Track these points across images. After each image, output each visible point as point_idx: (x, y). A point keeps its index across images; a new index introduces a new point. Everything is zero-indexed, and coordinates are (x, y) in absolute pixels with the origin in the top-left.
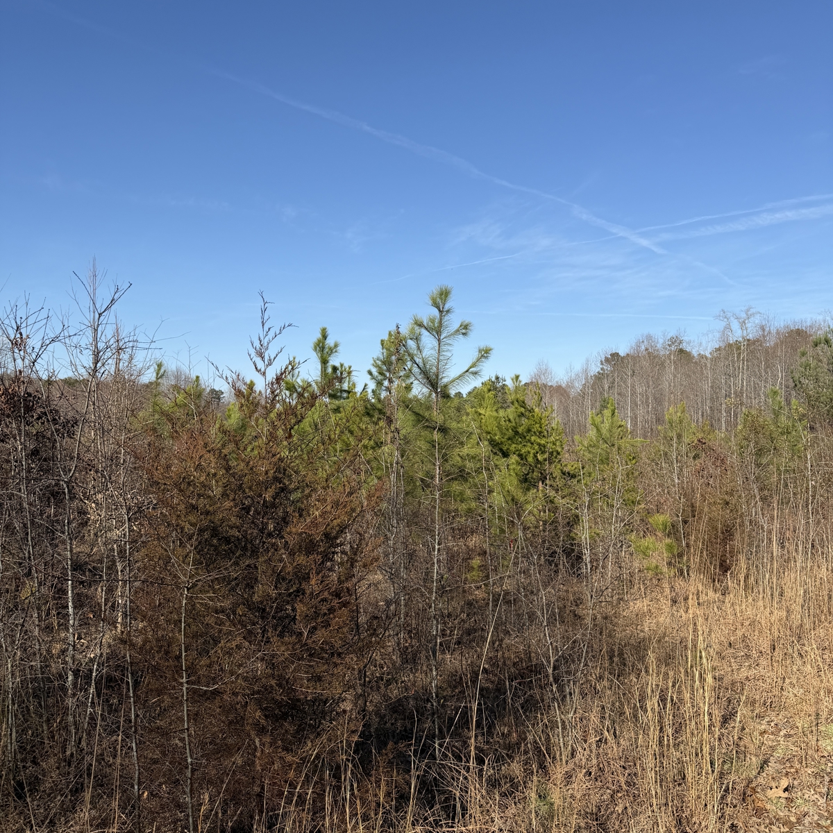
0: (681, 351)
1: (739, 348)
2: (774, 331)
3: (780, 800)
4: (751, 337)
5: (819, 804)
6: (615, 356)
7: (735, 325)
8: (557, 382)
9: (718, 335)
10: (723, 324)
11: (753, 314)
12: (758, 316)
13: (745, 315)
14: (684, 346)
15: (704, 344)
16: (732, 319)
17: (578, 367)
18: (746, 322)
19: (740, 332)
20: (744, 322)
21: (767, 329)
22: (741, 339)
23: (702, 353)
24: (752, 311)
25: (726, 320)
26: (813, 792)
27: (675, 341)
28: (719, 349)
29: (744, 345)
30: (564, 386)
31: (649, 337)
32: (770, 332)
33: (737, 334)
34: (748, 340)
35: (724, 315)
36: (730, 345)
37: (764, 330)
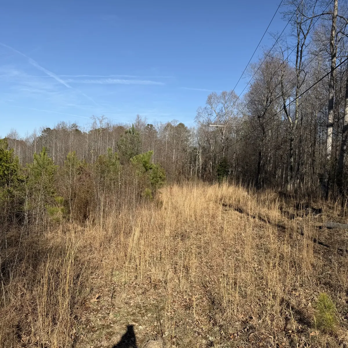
0: (77, 130)
1: (99, 131)
2: (112, 126)
3: (95, 303)
4: (103, 127)
5: (109, 301)
6: (48, 129)
7: (98, 122)
8: (21, 139)
9: (91, 125)
10: (93, 121)
11: (105, 119)
12: (106, 119)
13: (102, 118)
14: (78, 128)
15: (86, 128)
16: (97, 119)
17: (31, 133)
18: (102, 121)
19: (99, 124)
20: (101, 121)
21: (110, 125)
22: (100, 128)
23: (85, 132)
24: (104, 117)
25: (94, 119)
26: (107, 297)
27: (74, 125)
28: (91, 131)
29: (101, 130)
30: (24, 141)
31: (63, 123)
32: (110, 126)
33: (98, 126)
34: (103, 128)
35: (94, 117)
36: (96, 130)
37: (108, 125)
